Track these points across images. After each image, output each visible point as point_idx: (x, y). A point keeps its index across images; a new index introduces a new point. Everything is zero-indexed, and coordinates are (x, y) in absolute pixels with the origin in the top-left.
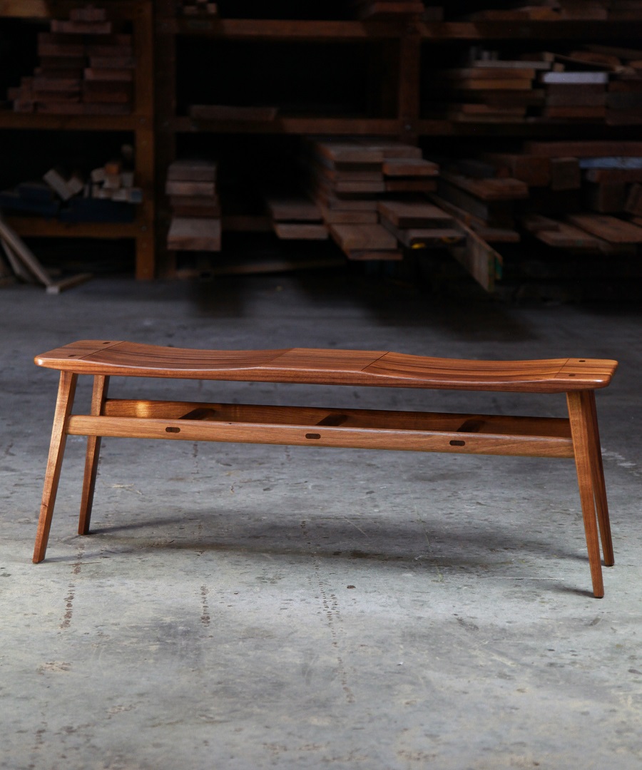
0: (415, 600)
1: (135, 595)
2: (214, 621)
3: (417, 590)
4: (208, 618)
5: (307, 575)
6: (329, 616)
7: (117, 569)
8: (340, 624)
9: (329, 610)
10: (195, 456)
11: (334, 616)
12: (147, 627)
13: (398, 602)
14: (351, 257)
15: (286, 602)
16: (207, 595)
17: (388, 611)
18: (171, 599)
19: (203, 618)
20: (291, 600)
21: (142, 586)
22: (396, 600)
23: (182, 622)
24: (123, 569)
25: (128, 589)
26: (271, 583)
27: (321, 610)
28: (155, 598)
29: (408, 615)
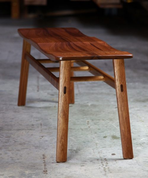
0: (145, 162)
1: (11, 159)
2: (49, 173)
3: (145, 156)
4: (47, 171)
5: (92, 148)
6: (105, 170)
7: (3, 146)
8: (110, 174)
9: (104, 166)
10: (38, 91)
11: (107, 170)
12: (18, 176)
13: (137, 162)
14: (101, 6)
15: (83, 162)
16: (46, 159)
17: (133, 167)
18: (29, 161)
19: (44, 171)
20: (85, 161)
21: (15, 154)
22: (136, 161)
23: (34, 174)
24: (6, 146)
25: (8, 156)
26: (76, 152)
27: (100, 167)
28: (21, 161)
29: (143, 169)
